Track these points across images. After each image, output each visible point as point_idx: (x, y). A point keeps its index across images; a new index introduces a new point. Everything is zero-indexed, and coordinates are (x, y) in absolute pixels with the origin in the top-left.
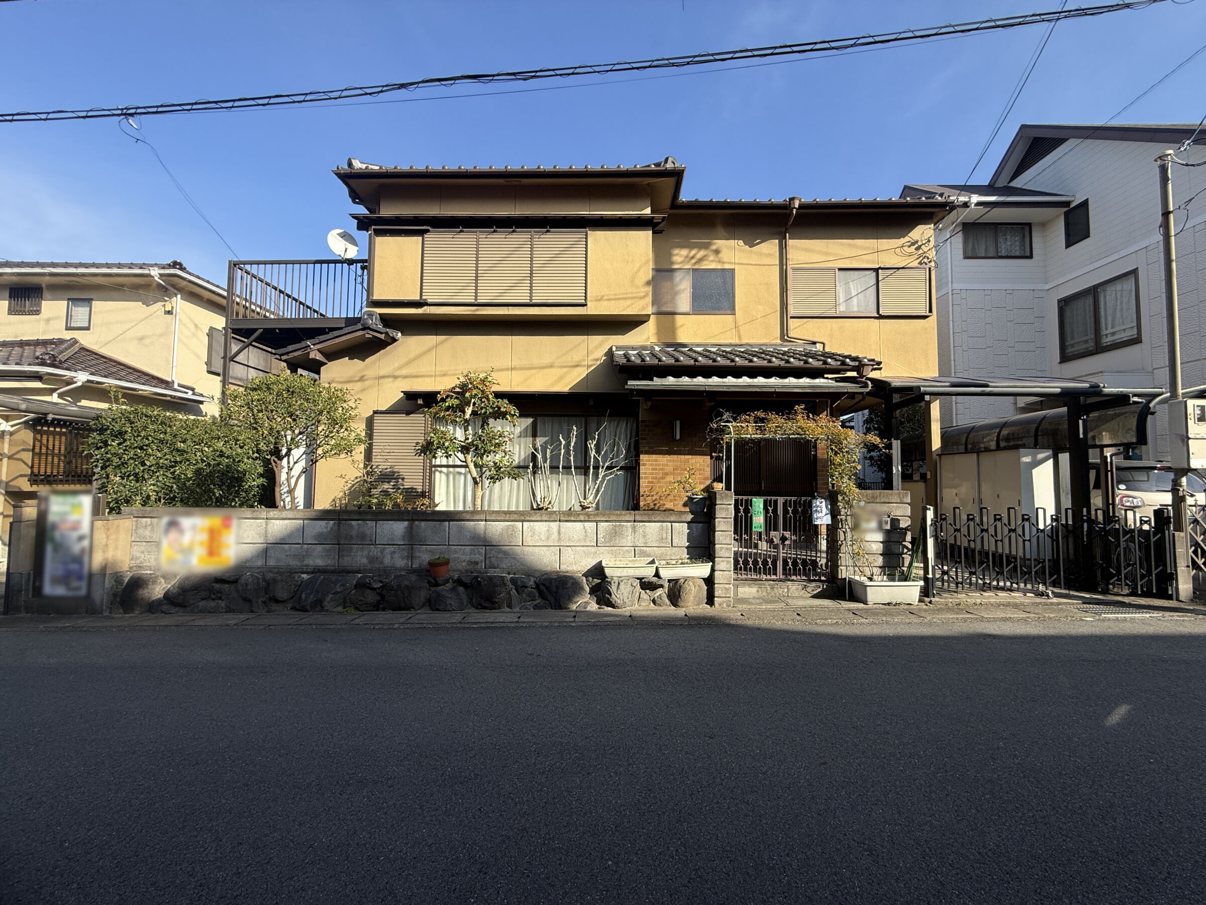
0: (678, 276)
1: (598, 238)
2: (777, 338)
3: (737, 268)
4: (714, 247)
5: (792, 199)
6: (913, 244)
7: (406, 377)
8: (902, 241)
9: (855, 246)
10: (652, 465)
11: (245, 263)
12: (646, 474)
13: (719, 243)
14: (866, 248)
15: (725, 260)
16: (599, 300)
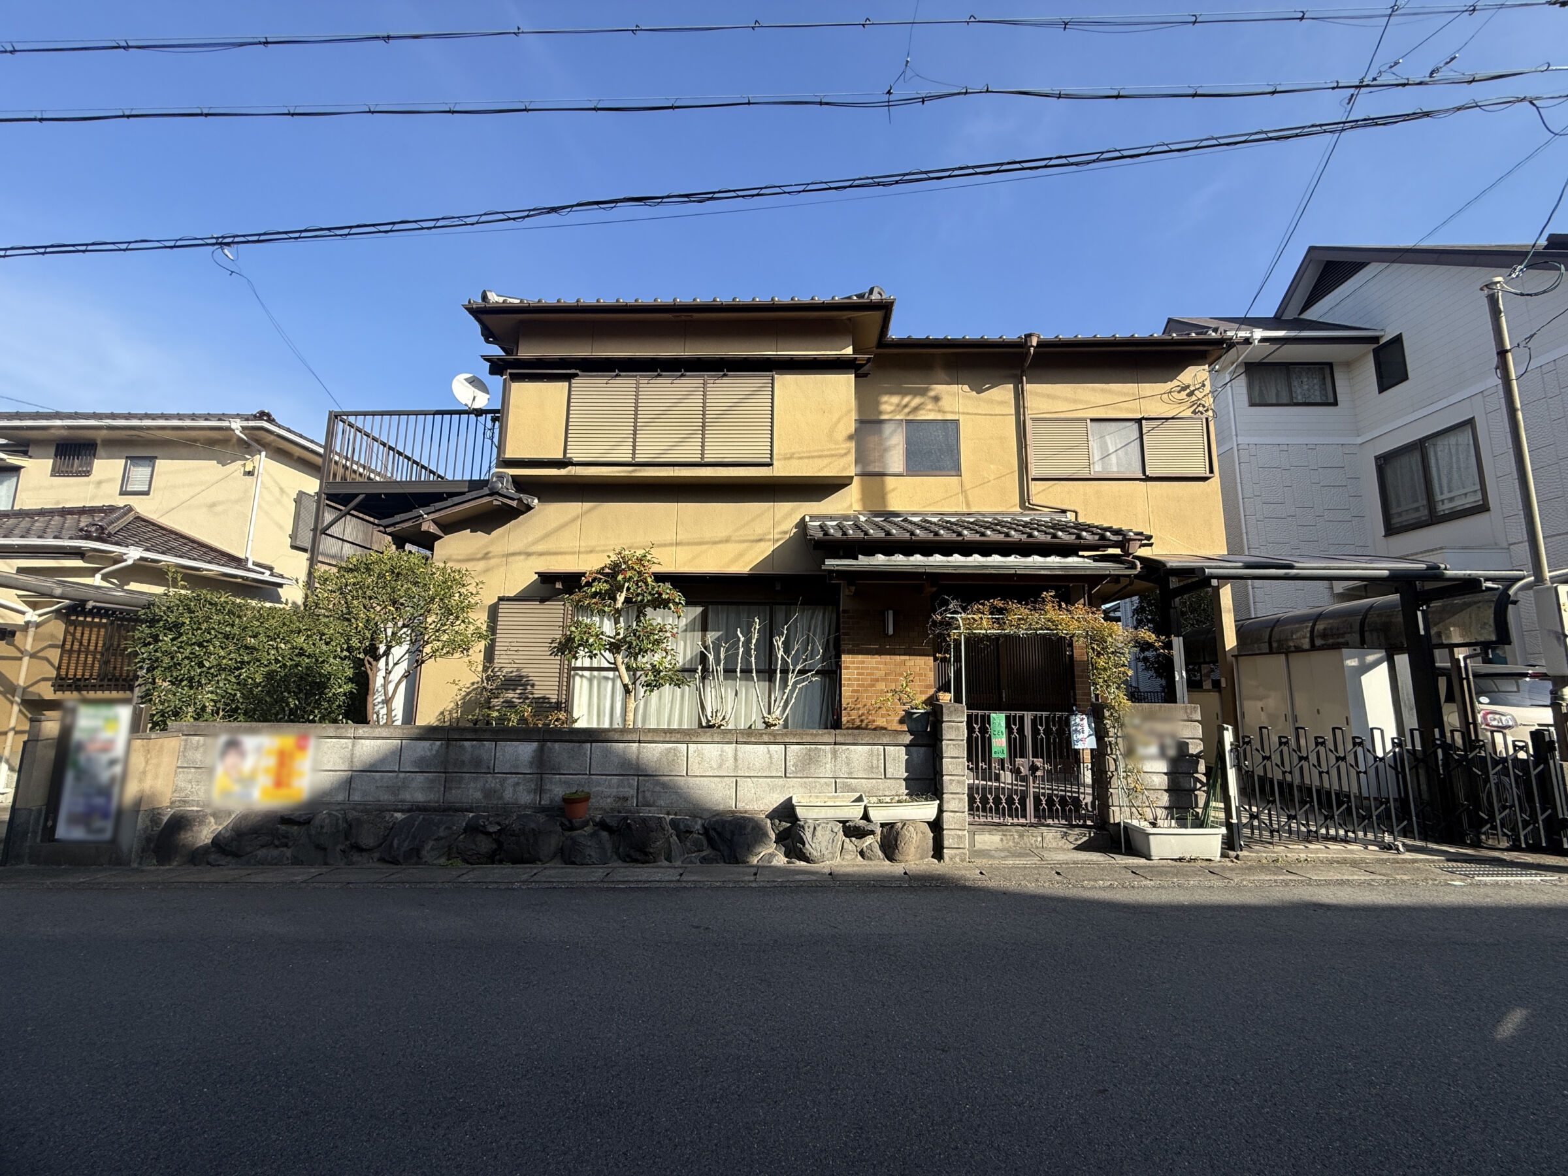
0: (888, 429)
1: (787, 384)
2: (1015, 505)
3: (961, 418)
4: (932, 394)
5: (1029, 336)
6: (1184, 389)
7: (541, 554)
8: (1169, 385)
9: (1110, 392)
10: (858, 668)
11: (349, 414)
12: (849, 679)
13: (938, 389)
14: (1125, 394)
15: (947, 409)
16: (789, 458)
